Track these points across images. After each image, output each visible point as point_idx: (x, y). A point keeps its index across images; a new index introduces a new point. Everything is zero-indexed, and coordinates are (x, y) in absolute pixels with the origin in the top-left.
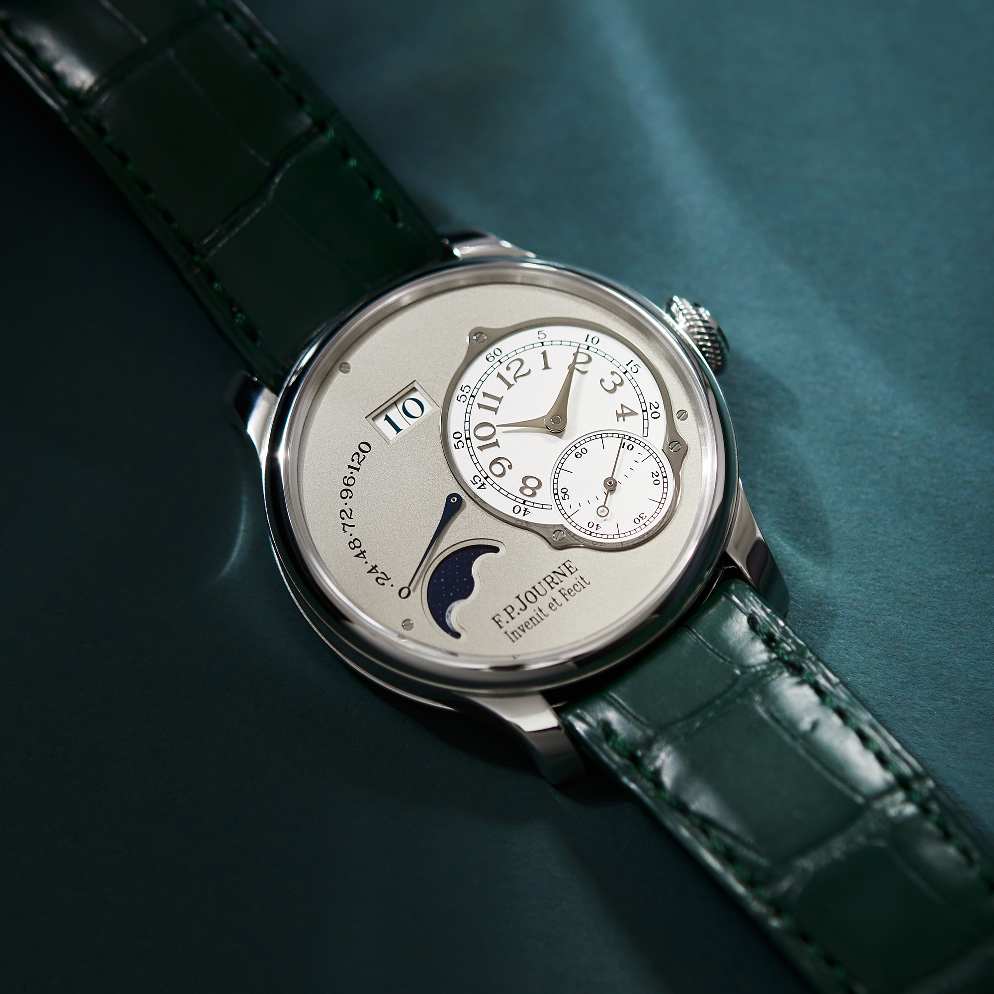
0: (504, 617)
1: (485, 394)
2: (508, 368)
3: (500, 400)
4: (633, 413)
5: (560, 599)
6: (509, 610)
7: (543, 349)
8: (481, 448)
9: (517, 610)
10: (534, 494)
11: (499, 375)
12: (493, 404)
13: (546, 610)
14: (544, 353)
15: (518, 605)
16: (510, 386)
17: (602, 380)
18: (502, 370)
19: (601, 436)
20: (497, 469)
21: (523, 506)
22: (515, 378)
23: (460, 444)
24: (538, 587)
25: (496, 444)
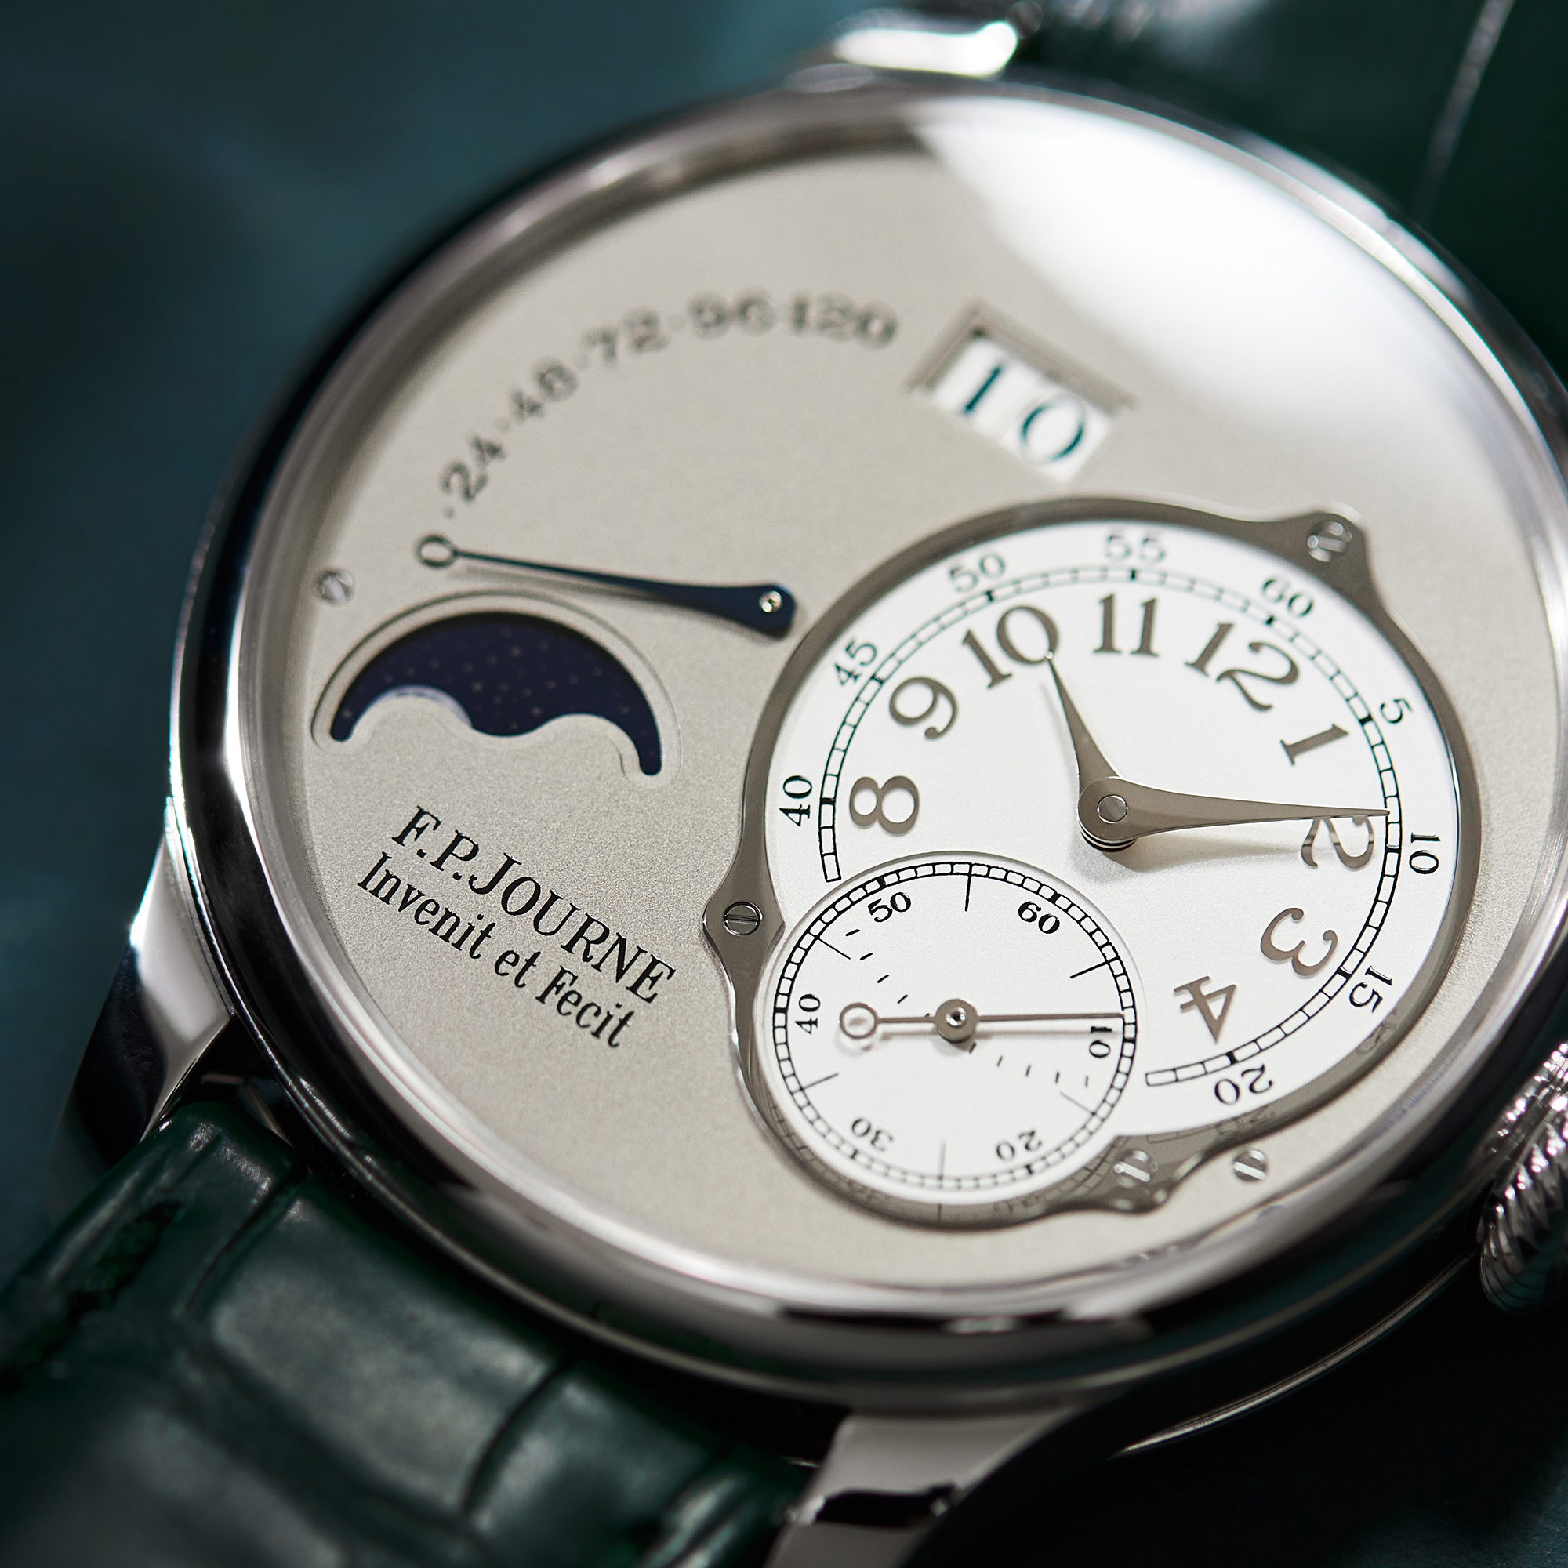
0: (434, 842)
1: (1149, 607)
2: (1255, 647)
3: (1145, 648)
4: (1215, 1027)
5: (539, 978)
6: (464, 848)
7: (1350, 724)
8: (970, 640)
9: (466, 869)
10: (861, 821)
11: (1224, 630)
12: (1127, 633)
13: (490, 950)
14: (1336, 733)
15: (484, 869)
16: (1200, 664)
17: (1297, 914)
18: (1247, 629)
19: (1111, 960)
20: (914, 701)
21: (812, 801)
22: (1229, 674)
23: (964, 581)
24: (559, 910)
25: (997, 677)
